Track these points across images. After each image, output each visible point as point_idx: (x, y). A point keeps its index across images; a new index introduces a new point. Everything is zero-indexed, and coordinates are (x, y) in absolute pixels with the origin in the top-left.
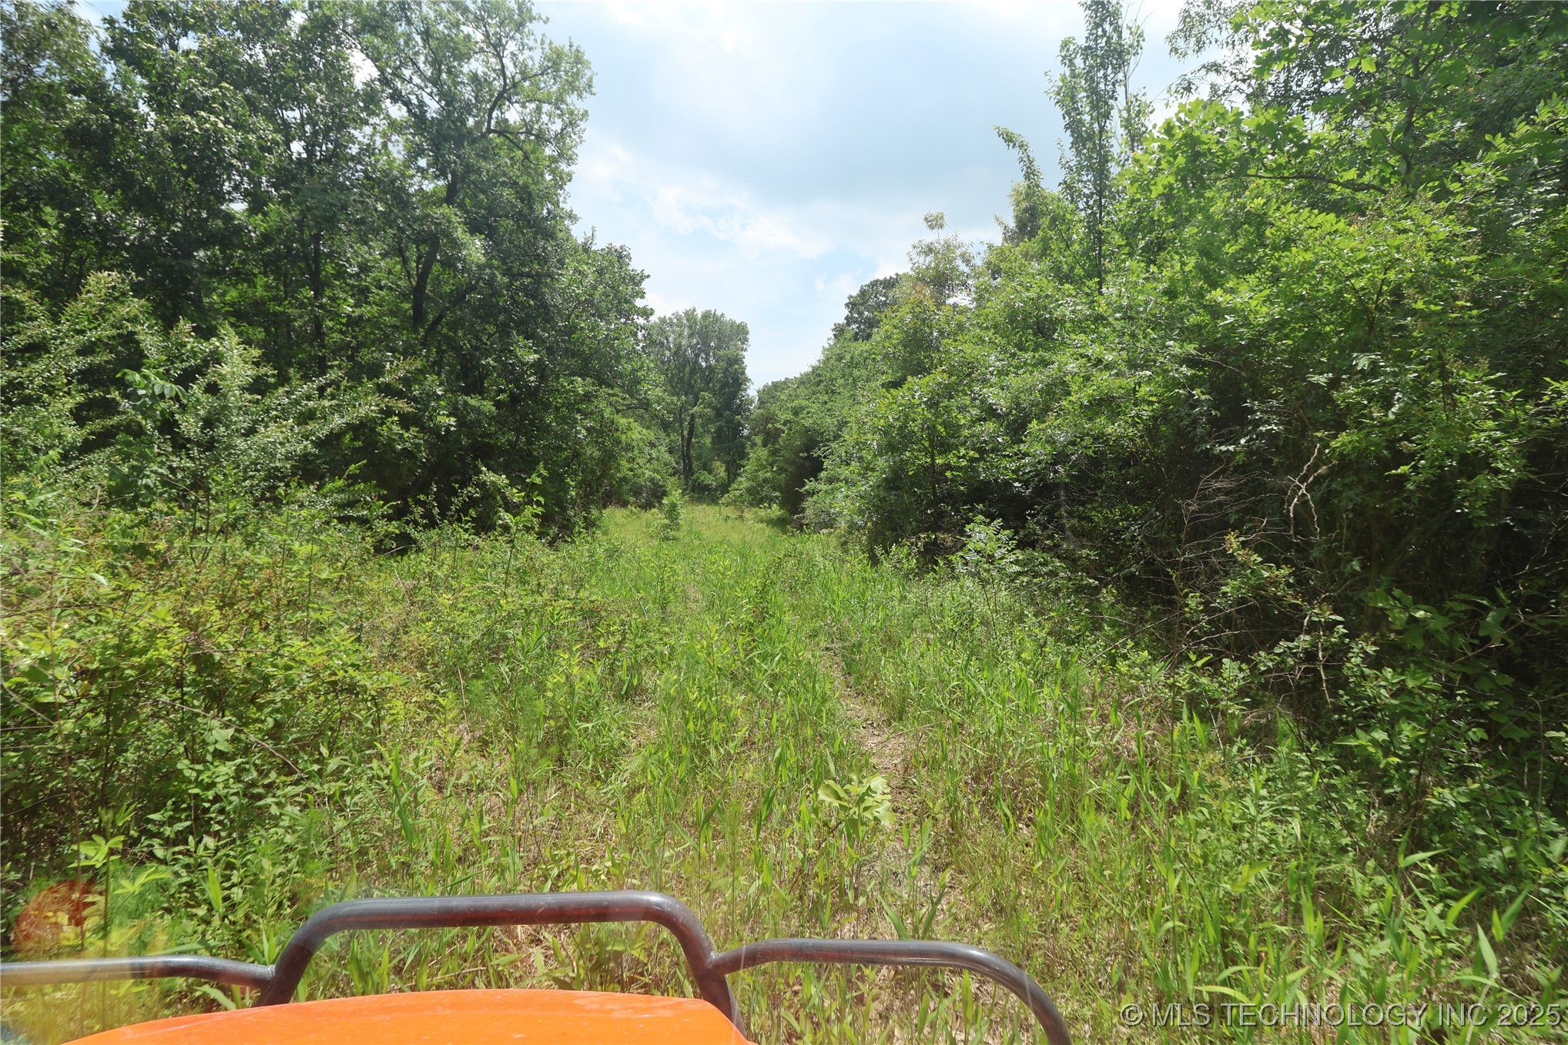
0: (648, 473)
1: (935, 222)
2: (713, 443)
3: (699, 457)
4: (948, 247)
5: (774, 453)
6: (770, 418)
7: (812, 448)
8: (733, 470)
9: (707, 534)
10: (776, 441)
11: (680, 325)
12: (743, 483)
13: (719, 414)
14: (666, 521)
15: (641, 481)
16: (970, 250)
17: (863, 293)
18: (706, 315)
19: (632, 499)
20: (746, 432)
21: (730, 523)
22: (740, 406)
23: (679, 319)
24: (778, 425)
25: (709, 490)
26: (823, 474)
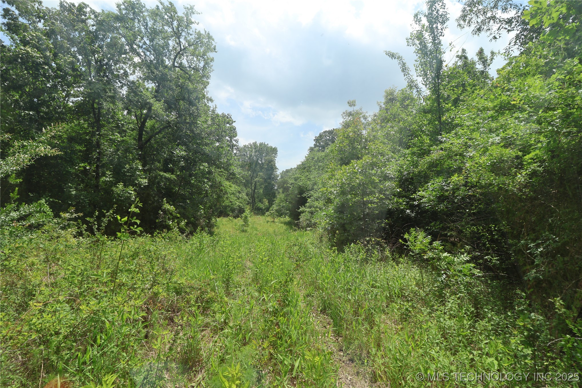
0: (238, 203)
1: (352, 104)
2: (263, 192)
3: (258, 197)
4: (357, 113)
5: (287, 196)
6: (285, 182)
7: (302, 194)
8: (271, 203)
9: (260, 228)
10: (288, 191)
11: (251, 148)
12: (275, 207)
13: (265, 180)
14: (243, 223)
15: (235, 207)
16: (366, 114)
17: (321, 136)
18: (261, 144)
19: (231, 214)
20: (276, 188)
21: (269, 224)
22: (273, 178)
23: (251, 145)
24: (289, 185)
25: (262, 210)
26: (307, 204)
